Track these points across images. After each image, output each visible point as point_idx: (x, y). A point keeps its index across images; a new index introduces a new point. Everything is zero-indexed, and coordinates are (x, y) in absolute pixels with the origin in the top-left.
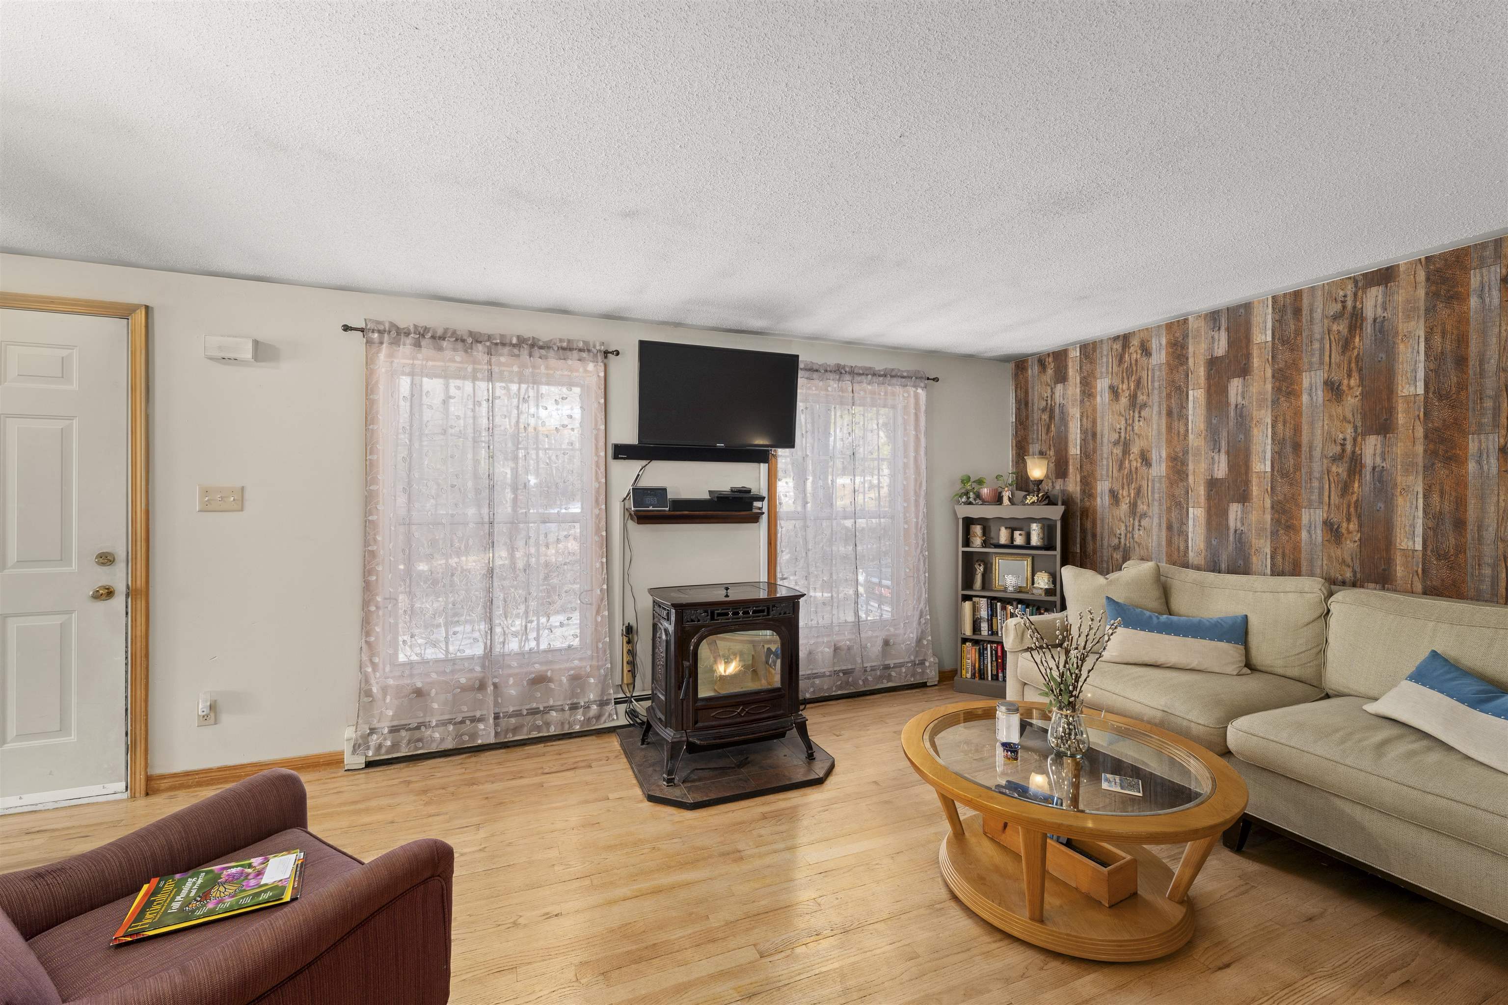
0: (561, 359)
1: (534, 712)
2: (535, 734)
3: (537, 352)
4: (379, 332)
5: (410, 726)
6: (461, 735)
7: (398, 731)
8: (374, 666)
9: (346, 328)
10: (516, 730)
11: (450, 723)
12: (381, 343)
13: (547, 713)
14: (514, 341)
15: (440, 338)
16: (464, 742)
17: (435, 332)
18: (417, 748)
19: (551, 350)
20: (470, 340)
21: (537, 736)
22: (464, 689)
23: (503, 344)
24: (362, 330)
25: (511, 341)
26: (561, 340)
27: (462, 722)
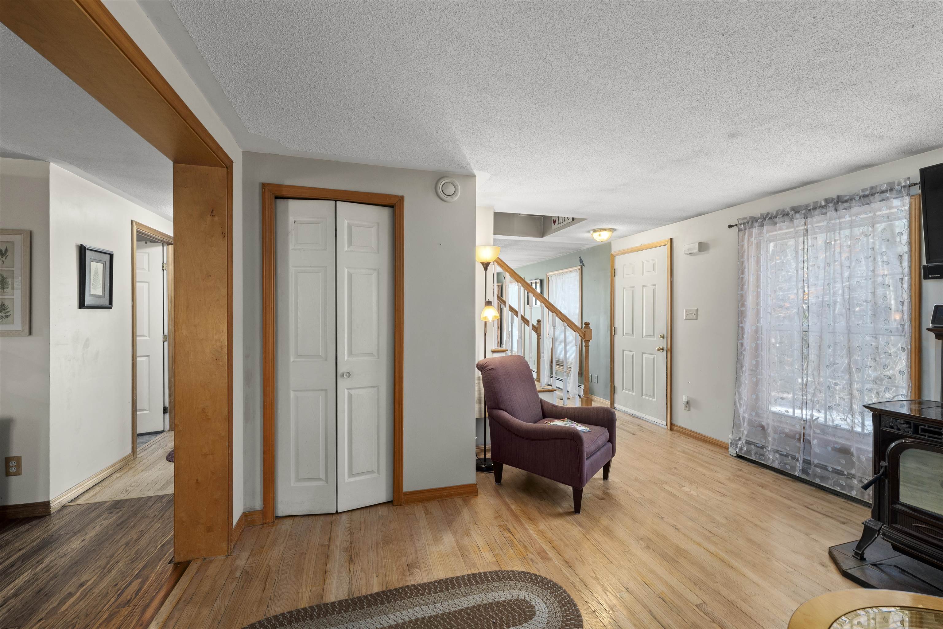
0: (863, 205)
1: (840, 473)
2: (838, 489)
3: (841, 206)
4: (744, 224)
5: (757, 445)
6: (785, 464)
7: (751, 444)
8: (740, 404)
9: (730, 226)
10: (822, 478)
11: (777, 452)
12: (745, 229)
13: (850, 478)
14: (823, 203)
15: (774, 217)
16: (787, 469)
17: (772, 214)
18: (760, 459)
19: (854, 201)
20: (792, 213)
21: (840, 491)
22: (787, 435)
23: (815, 209)
24: (736, 225)
25: (821, 204)
26: (863, 190)
27: (787, 456)
